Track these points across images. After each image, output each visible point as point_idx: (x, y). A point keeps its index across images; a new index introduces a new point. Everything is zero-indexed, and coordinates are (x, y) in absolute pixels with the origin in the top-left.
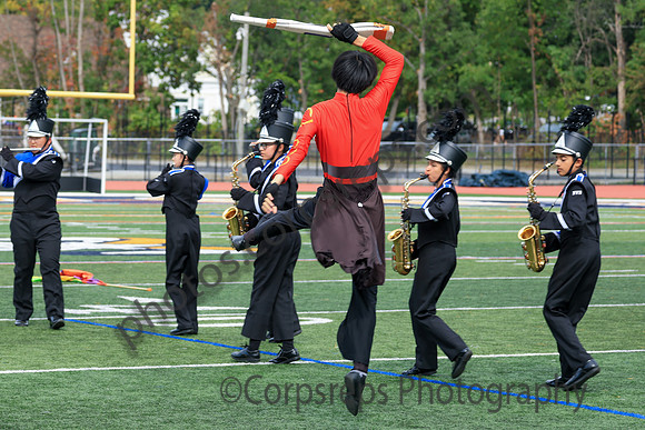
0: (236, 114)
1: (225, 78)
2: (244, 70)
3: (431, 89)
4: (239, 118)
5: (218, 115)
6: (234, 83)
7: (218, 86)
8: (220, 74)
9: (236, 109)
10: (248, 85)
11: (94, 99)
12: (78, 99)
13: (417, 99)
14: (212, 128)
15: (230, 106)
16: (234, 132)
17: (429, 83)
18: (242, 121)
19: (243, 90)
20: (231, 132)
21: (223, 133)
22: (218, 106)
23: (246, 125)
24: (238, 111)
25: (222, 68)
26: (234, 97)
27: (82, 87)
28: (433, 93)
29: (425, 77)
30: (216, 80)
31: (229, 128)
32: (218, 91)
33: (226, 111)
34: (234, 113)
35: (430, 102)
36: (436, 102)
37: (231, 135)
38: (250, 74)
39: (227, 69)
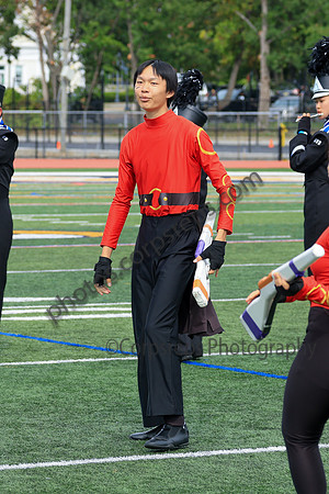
0: (58, 83)
1: (45, 43)
2: (67, 34)
3: (275, 53)
4: (62, 87)
5: (38, 83)
6: (56, 49)
7: (38, 51)
8: (40, 38)
9: (58, 77)
10: (72, 50)
13: (259, 64)
14: (31, 99)
15: (51, 74)
16: (56, 103)
17: (273, 46)
18: (65, 90)
19: (66, 56)
20: (53, 103)
21: (44, 103)
22: (38, 74)
23: (70, 95)
24: (61, 79)
25: (42, 32)
26: (56, 64)
28: (278, 57)
29: (268, 39)
30: (36, 45)
31: (50, 98)
32: (37, 57)
33: (47, 79)
34: (56, 82)
35: (274, 67)
36: (280, 66)
37: (54, 106)
38: (73, 38)
39: (48, 33)
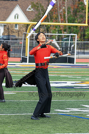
11: (72, 26)
12: (65, 26)
27: (67, 21)
